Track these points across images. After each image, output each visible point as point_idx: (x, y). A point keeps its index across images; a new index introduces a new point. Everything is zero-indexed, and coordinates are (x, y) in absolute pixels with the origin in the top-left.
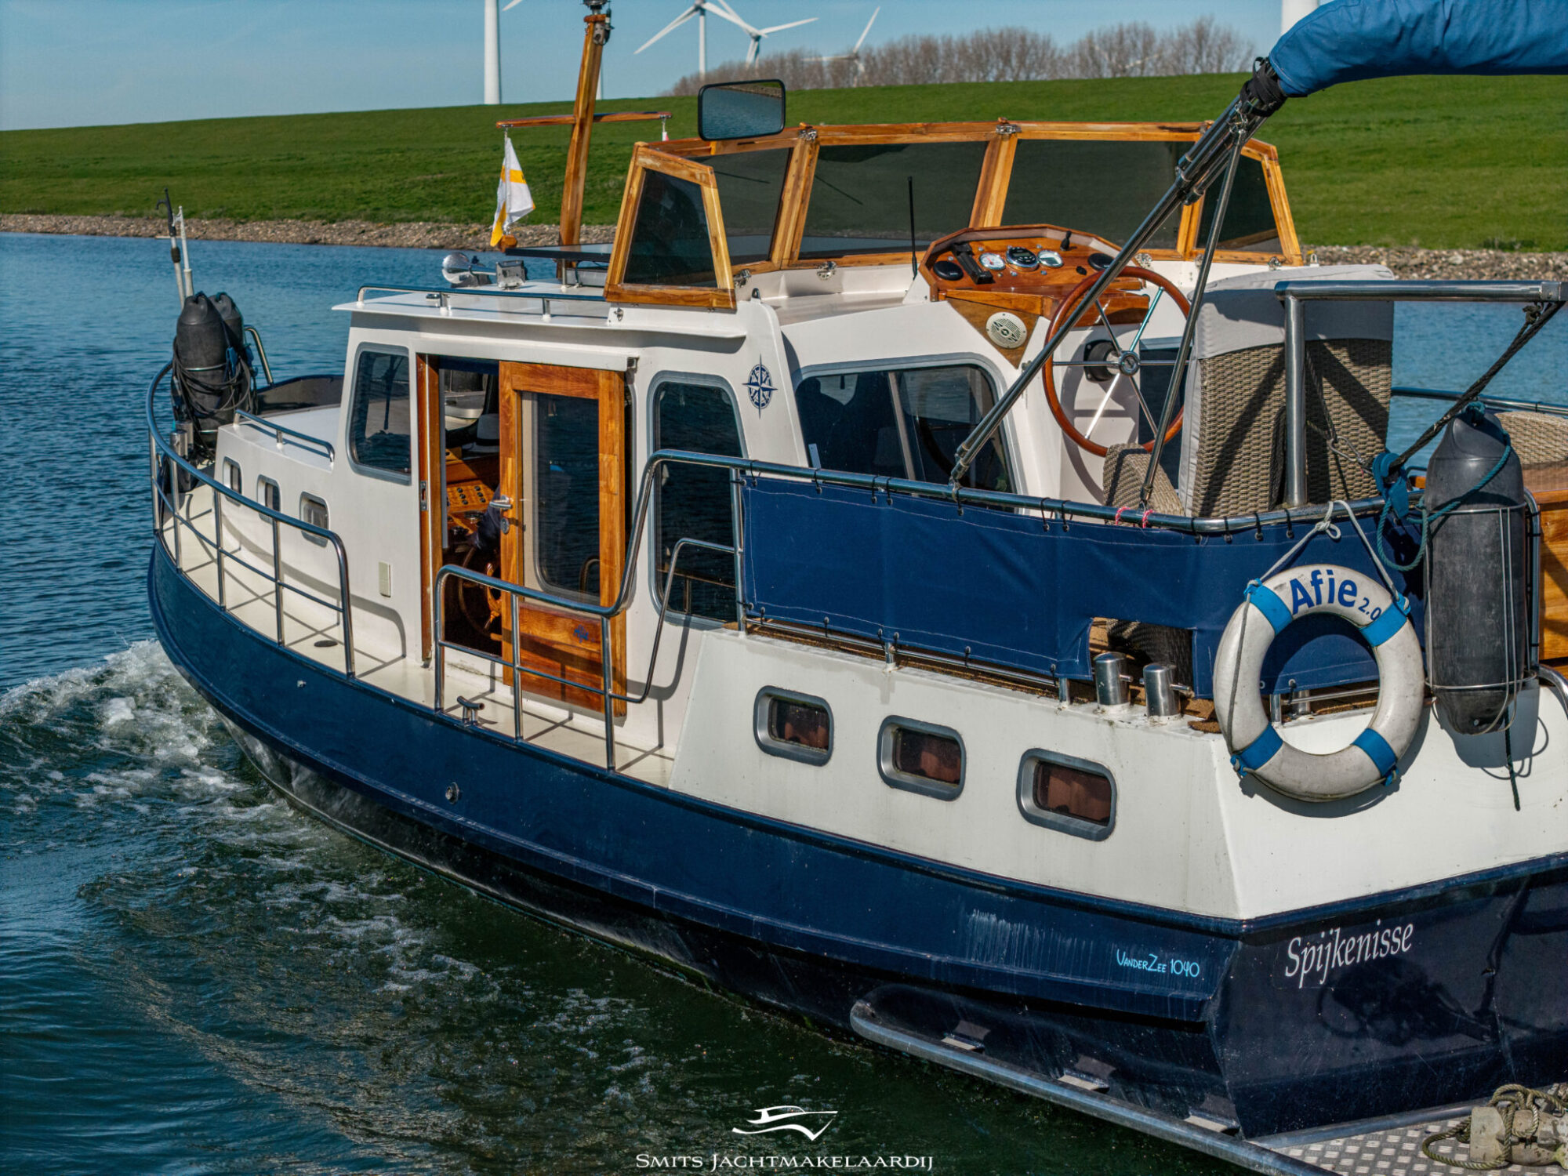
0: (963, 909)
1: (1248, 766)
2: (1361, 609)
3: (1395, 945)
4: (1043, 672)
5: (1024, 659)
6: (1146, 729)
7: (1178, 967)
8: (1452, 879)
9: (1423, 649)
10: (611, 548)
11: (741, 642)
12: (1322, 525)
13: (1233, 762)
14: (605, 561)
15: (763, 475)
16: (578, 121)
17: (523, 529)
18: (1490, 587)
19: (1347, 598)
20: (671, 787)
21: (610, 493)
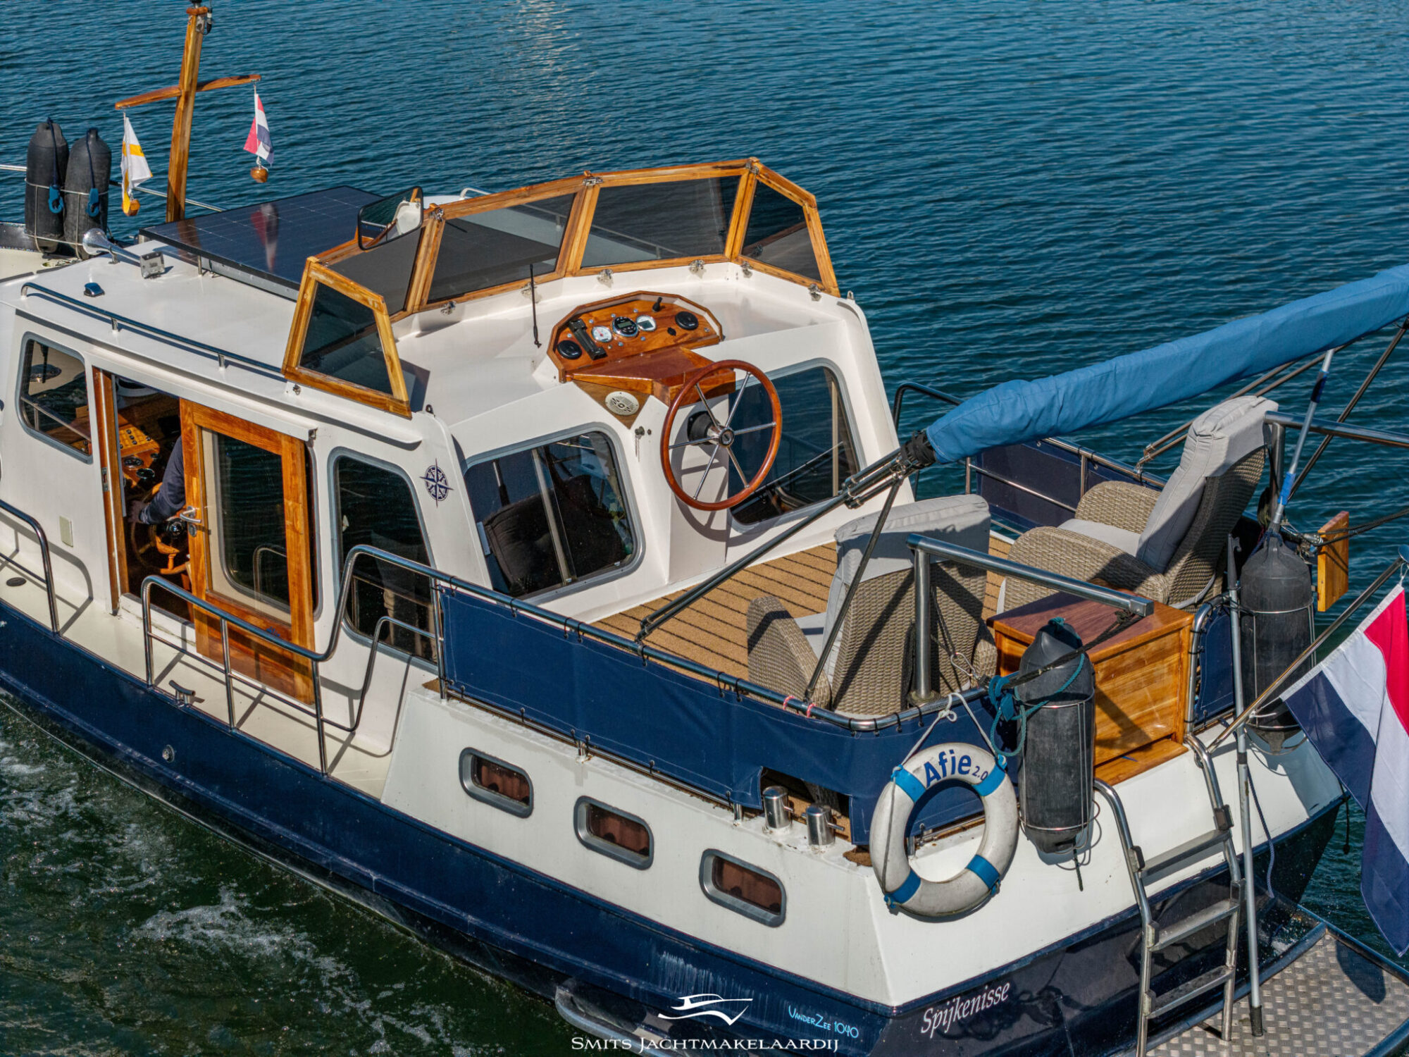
0: (654, 949)
1: (897, 901)
2: (974, 774)
3: (996, 999)
4: (720, 794)
5: (701, 780)
6: (810, 856)
7: (841, 1028)
8: (1038, 951)
9: (1018, 799)
10: (299, 574)
11: (443, 708)
12: (944, 714)
13: (886, 900)
14: (294, 583)
15: (459, 589)
16: (183, 94)
17: (208, 533)
18: (1071, 758)
19: (964, 769)
20: (383, 801)
21: (297, 532)
